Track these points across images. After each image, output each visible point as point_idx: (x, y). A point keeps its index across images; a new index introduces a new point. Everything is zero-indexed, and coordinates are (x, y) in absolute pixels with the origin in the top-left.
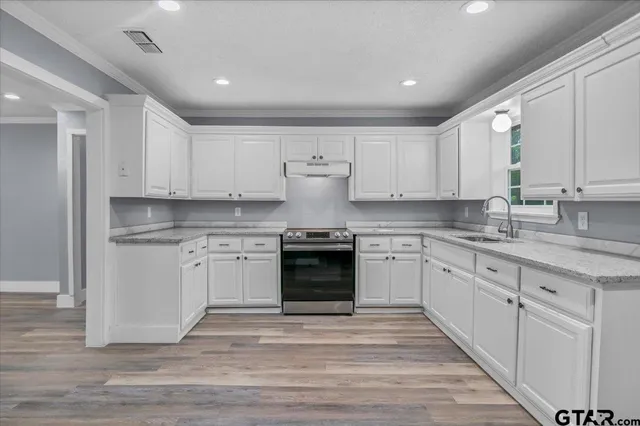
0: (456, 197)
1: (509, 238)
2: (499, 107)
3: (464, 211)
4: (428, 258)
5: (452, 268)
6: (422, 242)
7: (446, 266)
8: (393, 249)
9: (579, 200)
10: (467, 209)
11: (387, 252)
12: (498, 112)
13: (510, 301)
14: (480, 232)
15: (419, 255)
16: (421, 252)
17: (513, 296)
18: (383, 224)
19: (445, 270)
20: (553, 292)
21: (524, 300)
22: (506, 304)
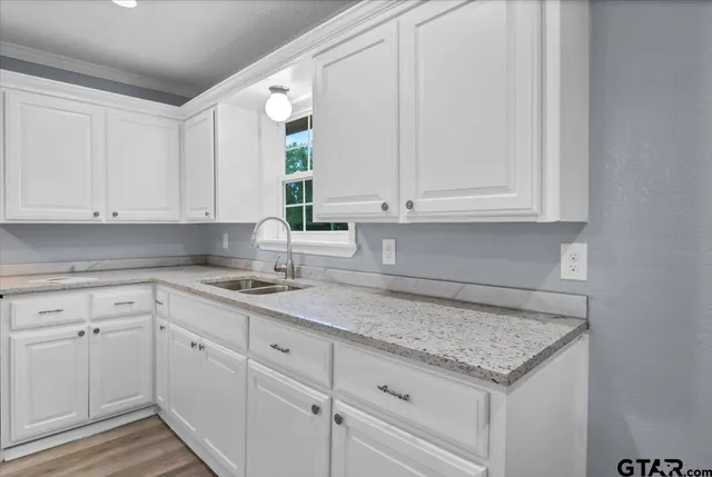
0: (211, 219)
1: (289, 280)
2: (275, 80)
3: (221, 239)
4: (164, 323)
5: (206, 342)
6: (155, 294)
7: (196, 338)
8: (95, 315)
9: (406, 221)
10: (226, 236)
11: (82, 321)
12: (274, 89)
13: (316, 410)
14: (246, 270)
15: (147, 318)
16: (153, 313)
17: (321, 398)
18: (79, 266)
19: (193, 345)
20: (406, 398)
21: (341, 407)
22: (310, 413)
